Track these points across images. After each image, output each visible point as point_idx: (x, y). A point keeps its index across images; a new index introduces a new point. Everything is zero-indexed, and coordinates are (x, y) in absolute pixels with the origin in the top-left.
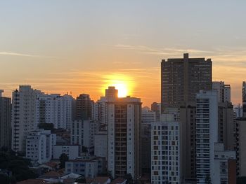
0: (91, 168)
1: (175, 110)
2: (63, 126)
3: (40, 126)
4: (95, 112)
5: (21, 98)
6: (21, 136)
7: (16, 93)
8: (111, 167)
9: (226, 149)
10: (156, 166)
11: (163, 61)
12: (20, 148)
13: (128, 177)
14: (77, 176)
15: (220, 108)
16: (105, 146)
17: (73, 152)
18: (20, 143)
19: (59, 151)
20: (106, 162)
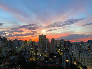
3: (18, 46)
7: (14, 40)
10: (37, 52)
14: (24, 54)
17: (24, 50)
19: (21, 50)
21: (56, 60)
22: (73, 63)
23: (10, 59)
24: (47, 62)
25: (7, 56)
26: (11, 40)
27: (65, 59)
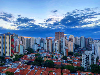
0: (43, 51)
1: (58, 41)
2: (39, 44)
3: (35, 44)
4: (44, 41)
5: (32, 40)
6: (32, 45)
8: (47, 51)
9: (66, 47)
10: (54, 50)
11: (55, 33)
12: (31, 48)
13: (50, 52)
14: (41, 52)
15: (65, 40)
16: (46, 47)
17: (40, 48)
18: (31, 47)
19: (38, 48)
20: (46, 50)
21: (75, 59)
22: (94, 63)
23: (28, 57)
24: (64, 60)
25: (24, 54)
26: (28, 38)
27: (86, 58)
